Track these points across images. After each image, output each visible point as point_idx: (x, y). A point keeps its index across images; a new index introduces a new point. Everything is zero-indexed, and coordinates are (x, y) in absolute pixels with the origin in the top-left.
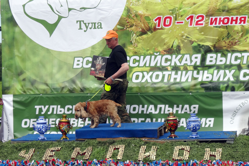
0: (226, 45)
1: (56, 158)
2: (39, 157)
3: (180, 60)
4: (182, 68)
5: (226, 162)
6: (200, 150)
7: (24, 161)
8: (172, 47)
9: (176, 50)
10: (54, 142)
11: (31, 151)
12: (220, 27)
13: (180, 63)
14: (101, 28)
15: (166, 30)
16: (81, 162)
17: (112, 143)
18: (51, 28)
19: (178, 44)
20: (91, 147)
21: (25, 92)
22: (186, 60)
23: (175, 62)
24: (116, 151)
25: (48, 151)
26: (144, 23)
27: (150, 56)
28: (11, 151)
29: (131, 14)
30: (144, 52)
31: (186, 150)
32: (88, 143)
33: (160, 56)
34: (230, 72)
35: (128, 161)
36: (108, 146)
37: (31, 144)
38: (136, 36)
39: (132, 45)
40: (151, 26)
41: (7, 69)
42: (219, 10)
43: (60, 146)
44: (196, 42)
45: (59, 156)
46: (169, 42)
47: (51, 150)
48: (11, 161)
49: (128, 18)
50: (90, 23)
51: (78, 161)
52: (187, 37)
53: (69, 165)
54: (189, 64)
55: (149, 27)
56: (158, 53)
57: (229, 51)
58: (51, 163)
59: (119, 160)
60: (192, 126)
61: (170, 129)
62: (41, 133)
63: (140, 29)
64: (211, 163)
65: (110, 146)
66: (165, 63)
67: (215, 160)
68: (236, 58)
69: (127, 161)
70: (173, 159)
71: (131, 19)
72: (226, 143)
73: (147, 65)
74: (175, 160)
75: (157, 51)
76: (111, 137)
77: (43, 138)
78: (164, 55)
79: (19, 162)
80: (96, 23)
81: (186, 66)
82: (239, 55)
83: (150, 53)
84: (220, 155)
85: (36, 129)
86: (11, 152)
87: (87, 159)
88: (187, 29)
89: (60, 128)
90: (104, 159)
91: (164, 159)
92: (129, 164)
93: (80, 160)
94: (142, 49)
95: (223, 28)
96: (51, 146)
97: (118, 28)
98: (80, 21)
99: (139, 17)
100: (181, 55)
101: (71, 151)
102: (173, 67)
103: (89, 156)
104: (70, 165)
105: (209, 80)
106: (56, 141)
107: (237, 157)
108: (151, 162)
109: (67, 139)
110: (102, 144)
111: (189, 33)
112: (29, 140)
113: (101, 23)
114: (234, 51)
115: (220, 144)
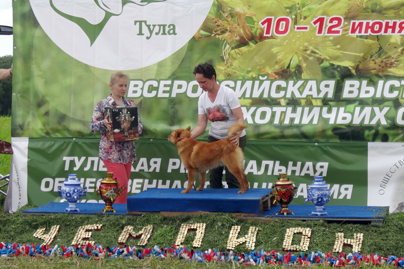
0: (377, 66)
1: (93, 242)
2: (66, 240)
3: (301, 90)
4: (303, 102)
5: (369, 256)
6: (327, 236)
7: (41, 246)
8: (289, 67)
9: (295, 72)
10: (92, 216)
11: (54, 230)
12: (367, 37)
13: (301, 93)
14: (174, 33)
15: (278, 40)
16: (134, 249)
17: (186, 220)
18: (93, 31)
19: (298, 63)
20: (152, 226)
21: (47, 133)
22: (311, 90)
23: (292, 92)
24: (192, 233)
25: (81, 230)
26: (243, 27)
27: (252, 81)
28: (22, 229)
29: (224, 12)
30: (242, 74)
31: (304, 236)
32: (147, 220)
33: (269, 82)
34: (381, 110)
35: (210, 250)
36: (180, 226)
37: (53, 219)
38: (230, 49)
39: (223, 63)
40: (256, 33)
41: (20, 96)
42: (366, 9)
43: (101, 223)
44: (327, 60)
45: (99, 239)
46: (282, 60)
47: (85, 228)
48: (20, 245)
49: (218, 19)
50: (156, 25)
51: (130, 247)
52: (313, 52)
53: (113, 253)
54: (315, 95)
55: (252, 34)
56: (266, 77)
57: (380, 77)
58: (84, 250)
59: (195, 247)
60: (316, 197)
61: (281, 199)
62: (70, 200)
63: (236, 36)
64: (345, 258)
65: (182, 225)
66: (276, 93)
67: (352, 252)
68: (392, 88)
69: (208, 250)
70: (283, 250)
71: (223, 21)
72: (370, 225)
73: (248, 95)
74: (287, 251)
75: (263, 73)
76: (184, 211)
77: (73, 209)
78: (275, 79)
79: (34, 247)
80: (166, 25)
81: (310, 99)
82: (396, 83)
83: (252, 76)
84: (361, 245)
85: (62, 194)
86: (21, 231)
87: (144, 244)
88: (313, 38)
89: (101, 193)
90: (172, 246)
91: (268, 248)
92: (212, 255)
93: (133, 246)
94: (240, 70)
95: (372, 39)
96: (86, 222)
97: (201, 35)
98: (141, 22)
99: (237, 17)
100: (303, 81)
101: (118, 231)
102: (289, 100)
103: (148, 240)
104: (116, 254)
105: (347, 122)
106: (95, 214)
107: (388, 250)
108: (248, 252)
109: (113, 211)
110: (169, 221)
111: (316, 46)
112: (51, 211)
113: (174, 26)
114: (388, 77)
115: (361, 226)
